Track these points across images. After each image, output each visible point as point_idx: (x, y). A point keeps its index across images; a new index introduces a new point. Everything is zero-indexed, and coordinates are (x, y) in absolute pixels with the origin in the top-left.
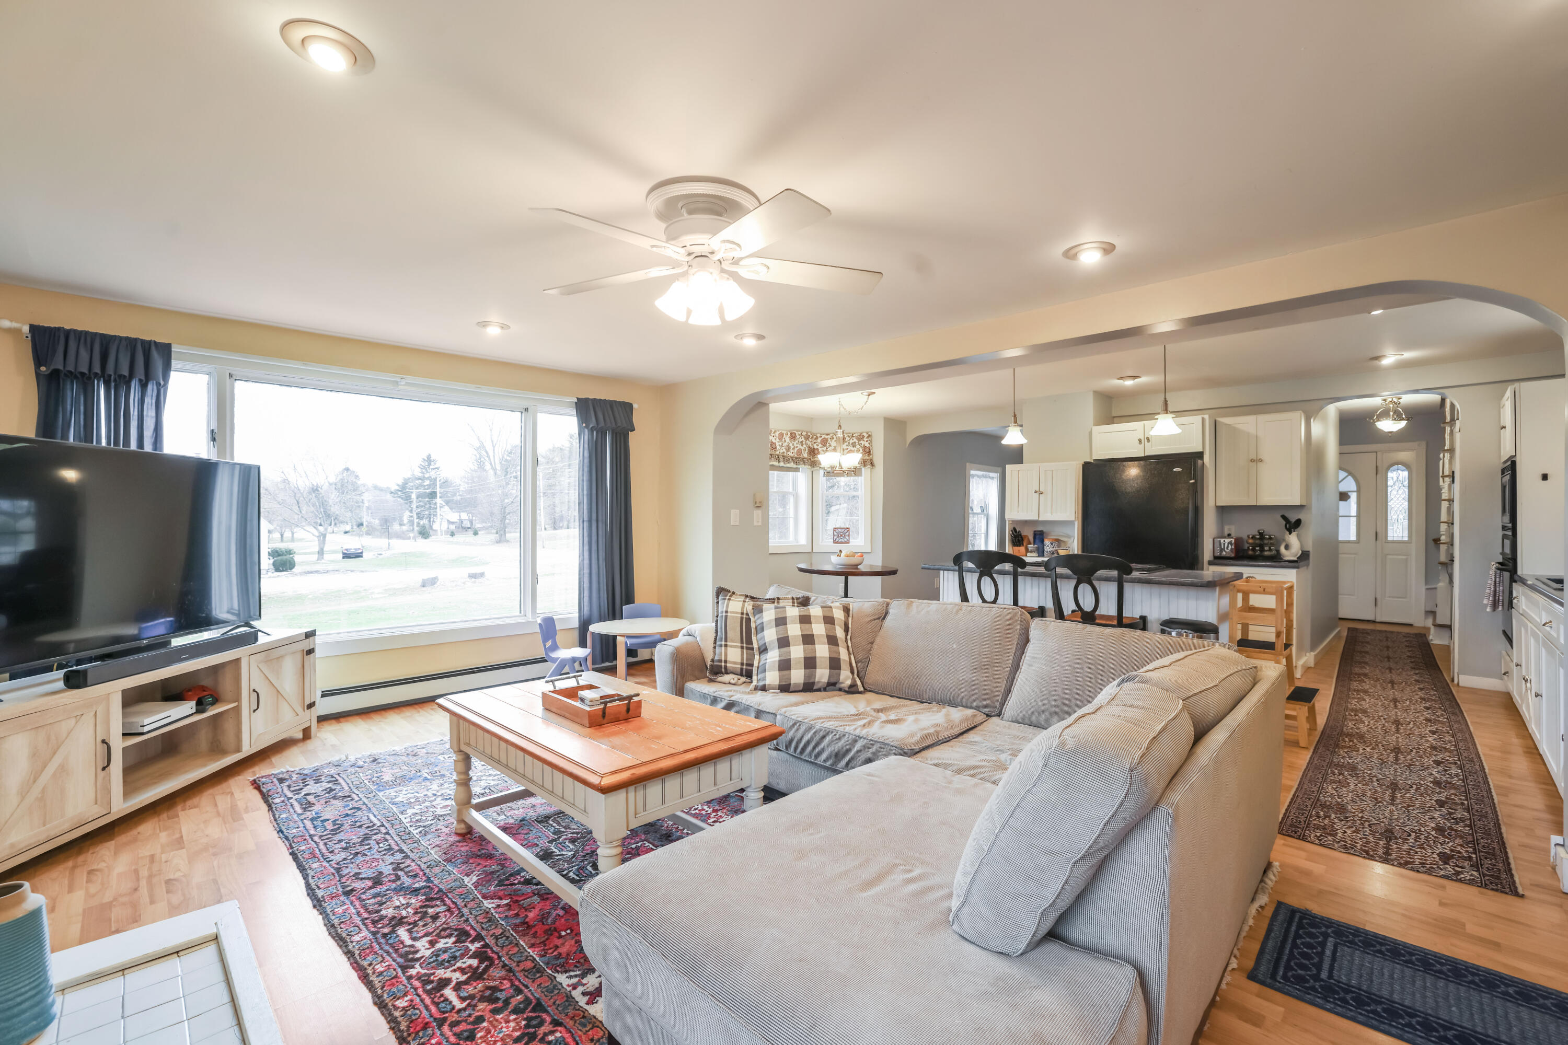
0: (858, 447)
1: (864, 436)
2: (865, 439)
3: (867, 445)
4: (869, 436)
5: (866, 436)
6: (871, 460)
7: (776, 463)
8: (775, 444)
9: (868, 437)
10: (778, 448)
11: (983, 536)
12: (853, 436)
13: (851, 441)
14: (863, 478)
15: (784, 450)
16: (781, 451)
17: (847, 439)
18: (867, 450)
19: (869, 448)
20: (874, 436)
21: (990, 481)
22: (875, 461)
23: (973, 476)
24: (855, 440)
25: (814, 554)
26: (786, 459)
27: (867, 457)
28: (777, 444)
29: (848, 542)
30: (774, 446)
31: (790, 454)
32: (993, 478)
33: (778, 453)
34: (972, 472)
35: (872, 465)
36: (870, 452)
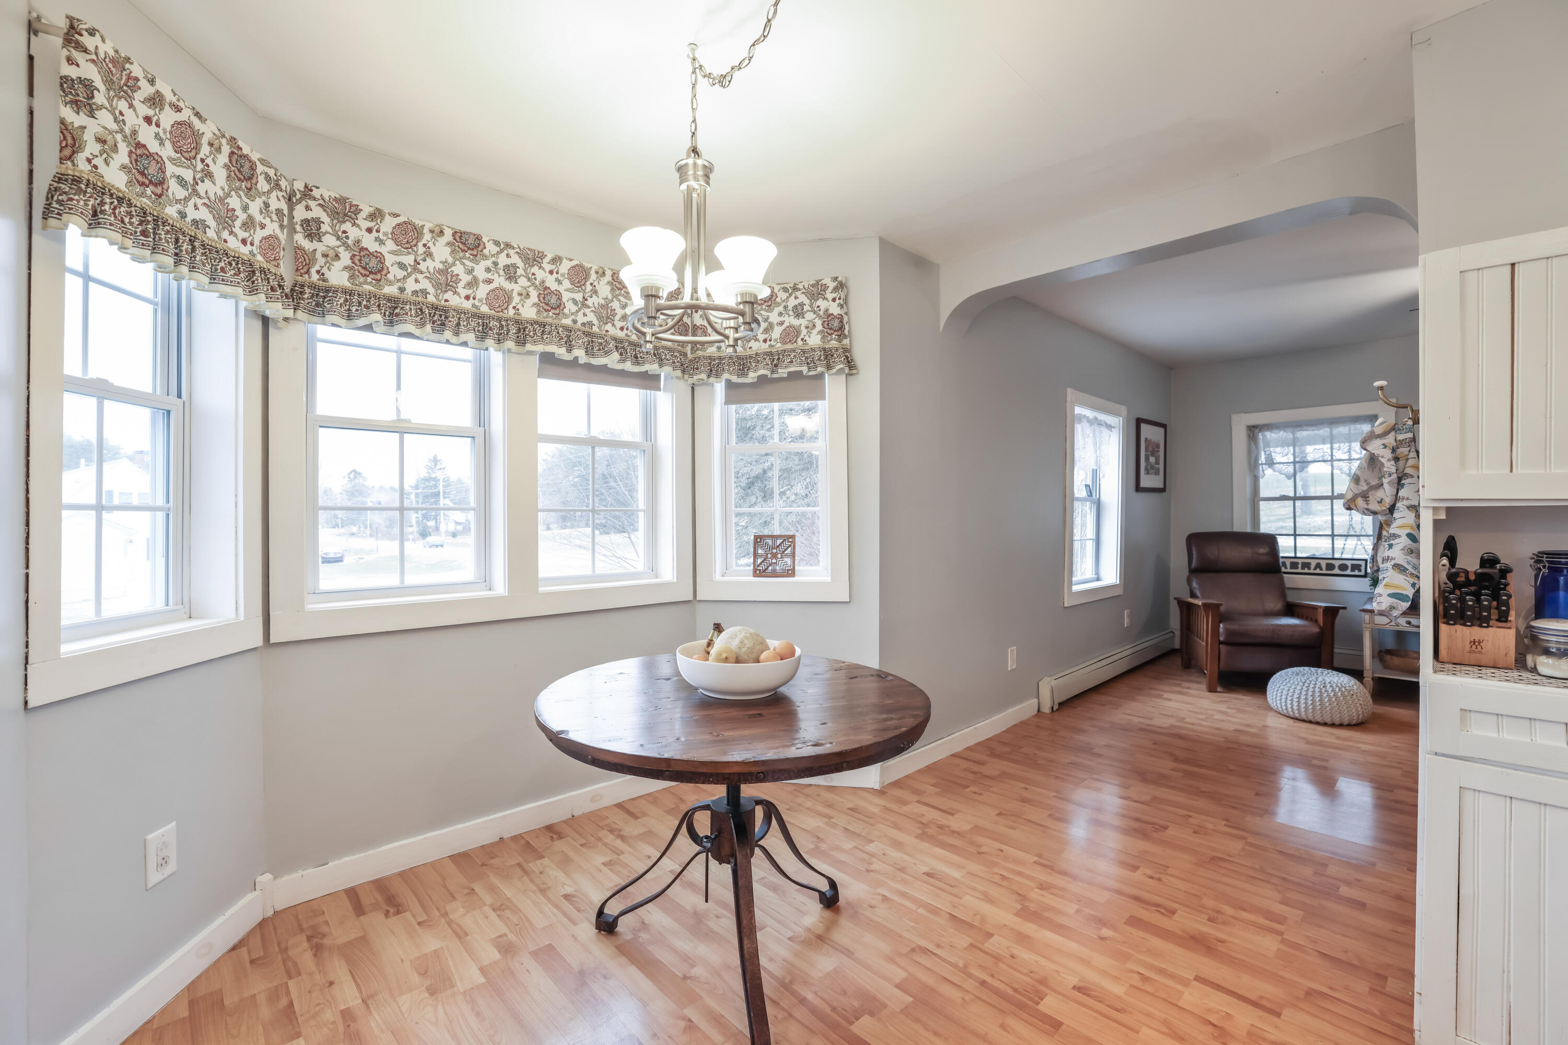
0: (810, 316)
1: (825, 287)
2: (830, 296)
3: (835, 310)
4: (841, 286)
5: (832, 285)
6: (846, 350)
7: (561, 352)
8: (559, 295)
9: (835, 289)
10: (570, 307)
11: (1090, 546)
12: (795, 289)
13: (792, 302)
14: (827, 401)
15: (592, 317)
16: (581, 319)
17: (782, 295)
18: (836, 324)
19: (841, 318)
20: (853, 286)
21: (1104, 430)
22: (858, 355)
23: (1081, 418)
24: (803, 298)
25: (699, 607)
26: (595, 344)
27: (834, 344)
28: (566, 296)
29: (791, 573)
30: (553, 300)
31: (613, 331)
32: (1110, 427)
33: (567, 322)
34: (1078, 410)
35: (851, 364)
36: (841, 328)
